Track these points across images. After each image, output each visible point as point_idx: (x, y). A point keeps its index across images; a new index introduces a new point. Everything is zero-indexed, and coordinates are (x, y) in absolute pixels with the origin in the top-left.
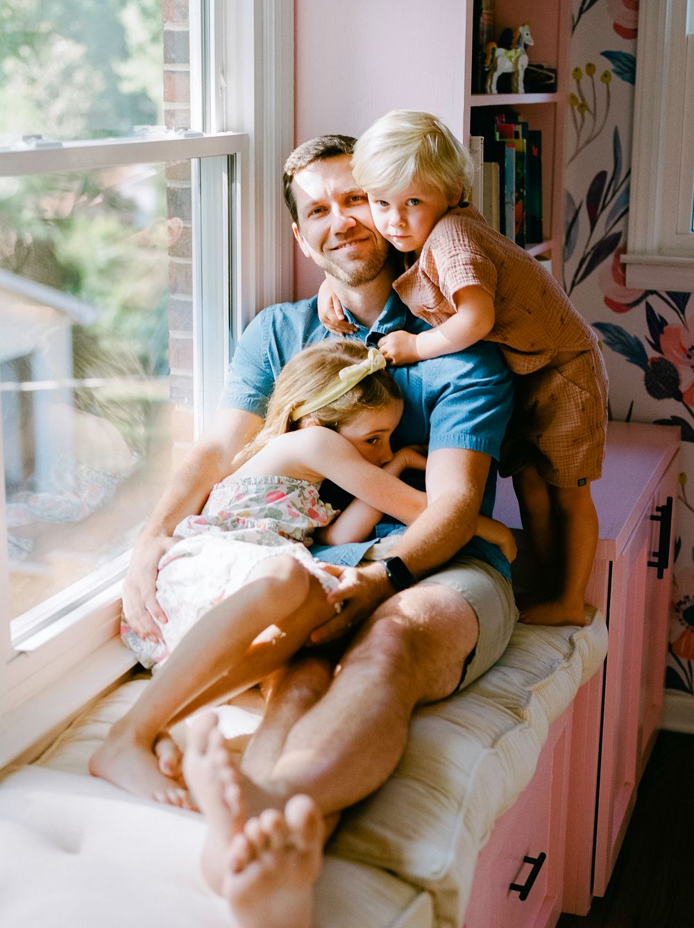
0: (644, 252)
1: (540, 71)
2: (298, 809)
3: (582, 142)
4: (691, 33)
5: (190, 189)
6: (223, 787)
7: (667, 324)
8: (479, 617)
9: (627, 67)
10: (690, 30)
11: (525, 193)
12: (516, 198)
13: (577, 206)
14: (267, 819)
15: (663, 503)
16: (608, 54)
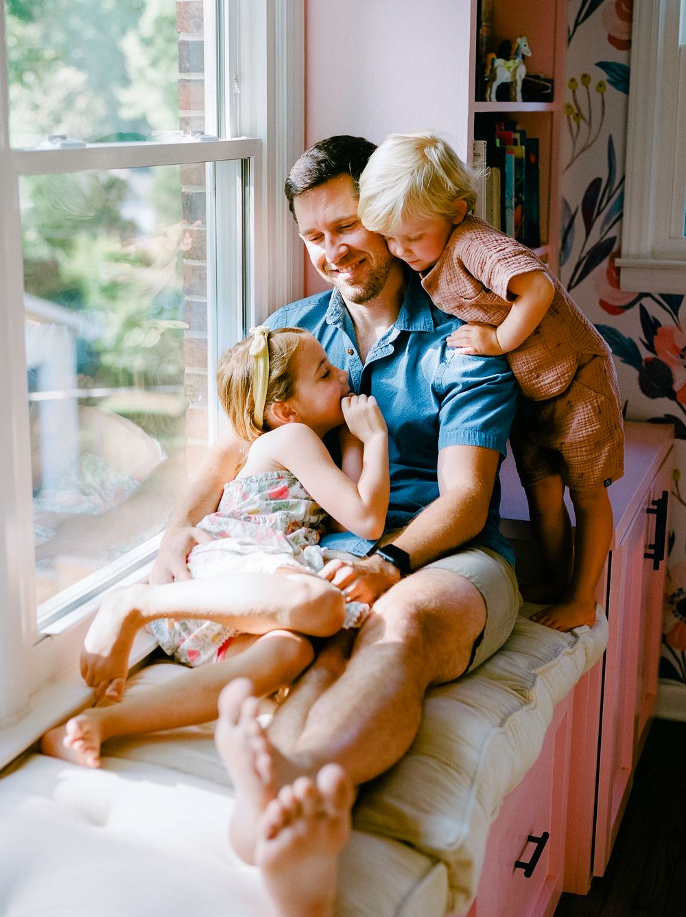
0: (638, 256)
1: (537, 81)
2: (328, 778)
3: (577, 151)
4: (684, 43)
5: (204, 194)
6: (255, 756)
7: (659, 325)
8: (487, 601)
9: (620, 77)
10: (683, 41)
11: (523, 198)
12: (515, 202)
13: (573, 211)
14: (300, 787)
15: (659, 496)
16: (602, 65)
